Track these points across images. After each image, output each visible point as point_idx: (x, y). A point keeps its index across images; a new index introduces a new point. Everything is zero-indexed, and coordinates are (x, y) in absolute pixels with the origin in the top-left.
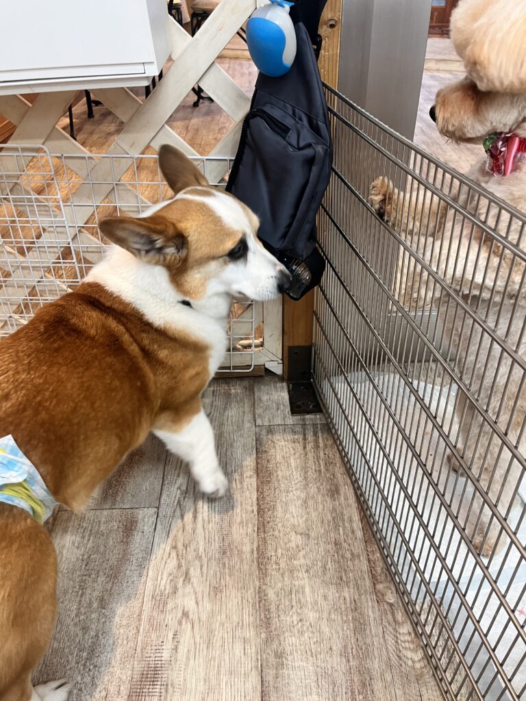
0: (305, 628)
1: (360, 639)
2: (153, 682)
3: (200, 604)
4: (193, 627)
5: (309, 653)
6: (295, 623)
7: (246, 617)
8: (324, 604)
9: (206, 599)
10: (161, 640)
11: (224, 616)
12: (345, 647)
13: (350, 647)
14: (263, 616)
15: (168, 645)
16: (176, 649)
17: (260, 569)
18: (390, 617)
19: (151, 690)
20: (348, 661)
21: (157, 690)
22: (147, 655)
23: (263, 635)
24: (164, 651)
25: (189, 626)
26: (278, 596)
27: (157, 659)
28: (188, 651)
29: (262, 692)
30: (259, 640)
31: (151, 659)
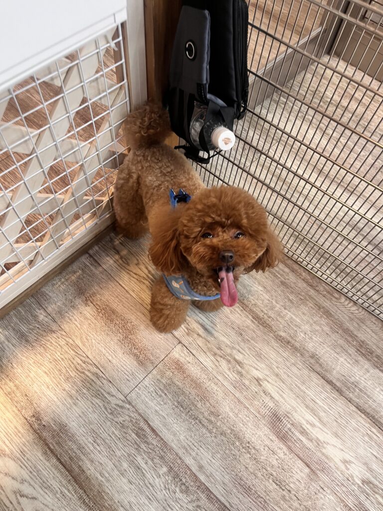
0: (310, 335)
1: (333, 319)
2: (279, 420)
3: (259, 368)
4: (268, 381)
5: (322, 344)
6: (304, 337)
7: (284, 354)
8: (306, 317)
9: (258, 364)
10: (262, 401)
11: (275, 363)
12: (331, 328)
13: (332, 326)
14: (290, 347)
15: (267, 400)
16: (272, 397)
17: (265, 327)
18: (334, 299)
19: (282, 425)
20: (338, 332)
21: (285, 422)
22: (264, 413)
23: (298, 355)
24: (268, 404)
25: (266, 382)
26: (286, 332)
27: (269, 410)
28: (277, 393)
29: (322, 377)
30: (299, 358)
31: (267, 413)
